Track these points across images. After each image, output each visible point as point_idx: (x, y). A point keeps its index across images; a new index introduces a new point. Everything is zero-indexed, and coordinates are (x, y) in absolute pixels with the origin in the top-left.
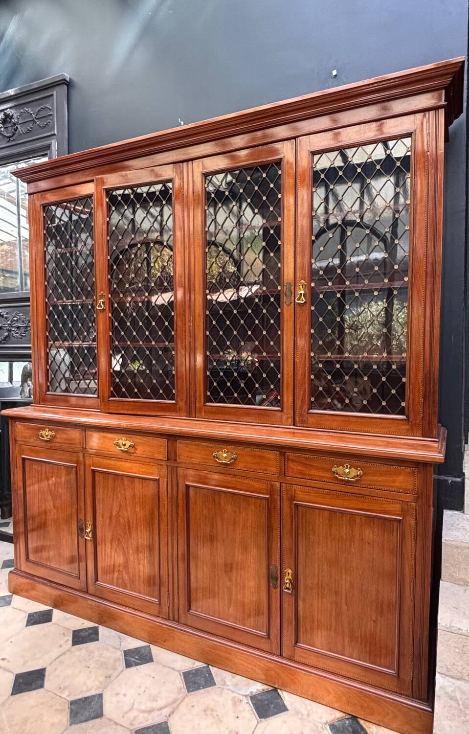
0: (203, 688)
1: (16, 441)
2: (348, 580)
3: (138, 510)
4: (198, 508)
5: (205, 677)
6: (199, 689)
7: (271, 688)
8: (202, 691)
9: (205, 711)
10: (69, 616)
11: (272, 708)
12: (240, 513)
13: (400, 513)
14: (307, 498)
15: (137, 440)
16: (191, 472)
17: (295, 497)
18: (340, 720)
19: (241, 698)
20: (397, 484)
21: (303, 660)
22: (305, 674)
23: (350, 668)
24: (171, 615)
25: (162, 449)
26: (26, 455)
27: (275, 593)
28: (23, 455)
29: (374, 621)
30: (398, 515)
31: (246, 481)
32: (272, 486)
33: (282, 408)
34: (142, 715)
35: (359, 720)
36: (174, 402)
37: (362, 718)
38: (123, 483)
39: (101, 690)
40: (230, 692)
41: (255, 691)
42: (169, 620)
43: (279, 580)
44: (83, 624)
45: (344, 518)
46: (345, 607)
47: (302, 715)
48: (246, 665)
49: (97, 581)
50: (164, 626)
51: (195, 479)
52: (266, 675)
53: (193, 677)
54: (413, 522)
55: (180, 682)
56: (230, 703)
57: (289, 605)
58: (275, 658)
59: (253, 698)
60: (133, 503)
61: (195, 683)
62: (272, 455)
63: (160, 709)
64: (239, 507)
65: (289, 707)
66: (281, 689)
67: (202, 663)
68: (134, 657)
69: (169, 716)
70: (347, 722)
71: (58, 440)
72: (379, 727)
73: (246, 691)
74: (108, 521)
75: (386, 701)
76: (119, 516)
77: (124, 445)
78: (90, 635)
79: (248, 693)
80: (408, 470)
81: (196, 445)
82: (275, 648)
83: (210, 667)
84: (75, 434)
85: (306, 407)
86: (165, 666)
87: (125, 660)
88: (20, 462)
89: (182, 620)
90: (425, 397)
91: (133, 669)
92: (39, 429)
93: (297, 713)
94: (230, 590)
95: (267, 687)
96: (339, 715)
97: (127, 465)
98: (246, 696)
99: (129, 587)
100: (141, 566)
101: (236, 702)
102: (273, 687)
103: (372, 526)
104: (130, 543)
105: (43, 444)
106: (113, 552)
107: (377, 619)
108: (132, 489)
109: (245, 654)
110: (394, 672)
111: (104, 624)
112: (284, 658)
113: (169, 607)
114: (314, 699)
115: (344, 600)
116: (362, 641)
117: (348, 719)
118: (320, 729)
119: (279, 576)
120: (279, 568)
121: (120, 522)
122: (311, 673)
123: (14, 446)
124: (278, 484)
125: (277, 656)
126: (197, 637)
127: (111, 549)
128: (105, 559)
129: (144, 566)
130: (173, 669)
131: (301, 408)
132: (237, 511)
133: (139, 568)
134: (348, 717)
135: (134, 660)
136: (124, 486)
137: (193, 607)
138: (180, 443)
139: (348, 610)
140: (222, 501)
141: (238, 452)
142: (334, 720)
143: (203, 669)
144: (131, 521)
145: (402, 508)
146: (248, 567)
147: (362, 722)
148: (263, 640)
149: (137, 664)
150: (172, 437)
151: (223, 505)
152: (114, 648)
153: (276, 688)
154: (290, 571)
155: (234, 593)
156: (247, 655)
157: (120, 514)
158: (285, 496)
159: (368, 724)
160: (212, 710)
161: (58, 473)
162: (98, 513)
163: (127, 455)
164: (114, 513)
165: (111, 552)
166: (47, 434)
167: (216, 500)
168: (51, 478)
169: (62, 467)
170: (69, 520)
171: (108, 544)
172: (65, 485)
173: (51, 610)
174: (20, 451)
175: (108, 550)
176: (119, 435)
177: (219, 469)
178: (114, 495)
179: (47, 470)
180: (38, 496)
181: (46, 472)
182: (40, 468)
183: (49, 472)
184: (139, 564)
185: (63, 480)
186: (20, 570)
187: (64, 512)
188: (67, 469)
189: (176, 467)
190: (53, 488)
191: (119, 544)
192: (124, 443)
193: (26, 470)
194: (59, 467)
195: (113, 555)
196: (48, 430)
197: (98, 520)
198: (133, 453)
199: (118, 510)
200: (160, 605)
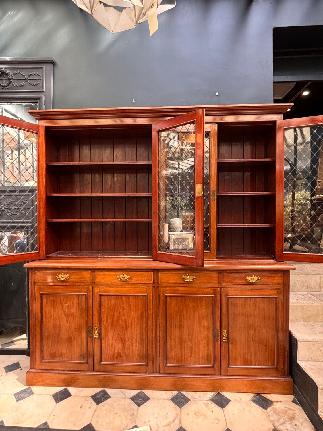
0: (186, 404)
1: (35, 283)
2: (253, 329)
3: (133, 314)
4: (172, 307)
5: (183, 398)
6: (184, 405)
7: (216, 393)
8: (186, 405)
9: (196, 414)
10: (80, 389)
11: (224, 402)
12: (197, 306)
13: (276, 294)
14: (234, 293)
15: (133, 274)
16: (168, 288)
17: (228, 294)
18: (254, 397)
19: (207, 402)
20: (275, 281)
21: (233, 374)
22: (235, 380)
23: (255, 371)
24: (154, 370)
25: (150, 278)
26: (45, 292)
27: (218, 344)
28: (41, 292)
29: (265, 346)
30: (276, 295)
31: (201, 289)
32: (216, 290)
33: (211, 251)
34: (166, 428)
35: (261, 394)
37: (263, 393)
38: (122, 300)
39: (134, 423)
40: (200, 401)
41: (210, 397)
42: (153, 373)
43: (219, 336)
44: (94, 391)
45: (251, 300)
46: (252, 342)
47: (238, 401)
48: (202, 384)
49: (101, 362)
50: (151, 377)
51: (172, 292)
52: (213, 387)
53: (177, 400)
54: (282, 297)
55: (172, 405)
56: (204, 406)
57: (225, 348)
58: (218, 377)
59: (212, 400)
60: (129, 311)
61: (180, 403)
62: (215, 275)
63: (173, 422)
64: (197, 304)
65: (230, 399)
66: (221, 392)
67: (176, 392)
68: (138, 400)
69: (180, 423)
70: (257, 397)
71: (71, 280)
72: (270, 395)
73: (207, 398)
74: (110, 324)
75: (272, 381)
76: (119, 320)
77: (124, 278)
78: (103, 396)
79: (208, 399)
80: (280, 274)
81: (171, 273)
82: (217, 372)
83: (181, 392)
84: (87, 275)
86: (158, 399)
87: (135, 402)
88: (38, 296)
89: (162, 371)
91: (143, 406)
92: (56, 274)
93: (236, 400)
94: (191, 348)
95: (214, 393)
96: (252, 395)
97: (126, 289)
98: (208, 400)
99: (125, 360)
100: (134, 347)
101: (207, 405)
102: (217, 392)
103: (264, 302)
104: (126, 334)
105: (60, 283)
106: (114, 342)
107: (266, 345)
108: (128, 303)
109: (201, 379)
110: (275, 367)
111: (108, 387)
112: (222, 375)
113: (153, 366)
114: (239, 392)
115: (251, 339)
116: (260, 356)
117: (256, 395)
118: (250, 404)
119: (219, 334)
120: (219, 331)
121: (119, 323)
122: (237, 379)
123: (33, 286)
124: (219, 289)
125: (218, 375)
126: (173, 378)
127: (113, 340)
128: (108, 347)
129: (136, 346)
130: (164, 399)
132: (196, 305)
133: (133, 348)
134: (256, 394)
135: (139, 401)
136: (123, 302)
137: (169, 362)
138: (161, 273)
139: (253, 343)
140: (187, 301)
141: (196, 275)
142: (252, 398)
143: (178, 394)
144: (127, 321)
145: (277, 292)
146: (202, 333)
147: (262, 395)
148: (211, 369)
149: (143, 403)
150: (156, 270)
151: (187, 303)
152: (123, 398)
153: (218, 392)
154: (225, 331)
155: (193, 348)
156: (203, 379)
157: (120, 318)
158: (223, 294)
159: (265, 395)
160: (199, 413)
161: (71, 300)
162: (103, 321)
163: (125, 283)
164: (115, 319)
165: (112, 342)
166: (63, 276)
167: (183, 302)
168: (65, 304)
169: (75, 296)
170: (79, 329)
171: (110, 337)
172: (76, 307)
173: (66, 389)
174: (38, 289)
175: (110, 342)
176: (120, 272)
177: (186, 285)
178: (115, 308)
179: (62, 299)
180: (54, 317)
181: (61, 301)
182: (55, 299)
183: (64, 300)
184: (133, 345)
185: (75, 304)
186: (36, 369)
187: (76, 324)
188: (79, 297)
189: (158, 287)
190: (67, 310)
191: (118, 336)
192: (123, 277)
193: (44, 301)
194: (72, 296)
195: (114, 344)
196: (63, 274)
197: (103, 325)
198: (130, 282)
199: (118, 316)
200: (147, 366)
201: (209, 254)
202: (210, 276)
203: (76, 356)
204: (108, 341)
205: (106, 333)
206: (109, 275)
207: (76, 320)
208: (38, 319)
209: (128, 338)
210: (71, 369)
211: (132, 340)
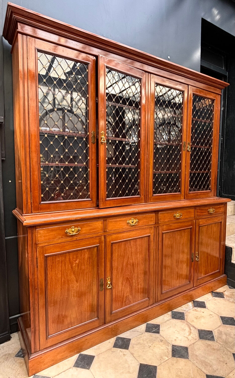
1: (36, 244)
3: (139, 256)
4: (166, 242)
5: (178, 314)
6: (184, 317)
8: (186, 317)
11: (202, 304)
12: (182, 237)
14: (202, 223)
15: (140, 218)
16: (165, 226)
17: (200, 224)
20: (221, 211)
21: (200, 283)
23: (210, 276)
24: (154, 301)
25: (153, 219)
26: (49, 253)
27: (193, 264)
28: (45, 254)
32: (193, 222)
33: (181, 193)
34: (192, 335)
36: (139, 196)
38: (130, 244)
40: (190, 310)
42: (154, 304)
43: (194, 258)
44: (110, 342)
45: (210, 226)
49: (112, 311)
50: (153, 308)
51: (167, 229)
54: (223, 221)
57: (196, 265)
59: (195, 306)
60: (136, 254)
61: (180, 317)
62: (192, 210)
64: (182, 235)
65: (204, 301)
66: (195, 300)
67: (170, 312)
68: (153, 329)
72: (217, 289)
74: (120, 271)
76: (128, 264)
78: (123, 341)
80: (223, 206)
81: (167, 213)
82: (192, 285)
84: (99, 224)
85: (188, 191)
86: (165, 322)
87: (152, 332)
88: (41, 260)
89: (159, 300)
90: (214, 184)
92: (65, 228)
93: (207, 300)
94: (177, 273)
96: (210, 294)
97: (134, 233)
98: (193, 307)
99: (132, 302)
101: (196, 311)
103: (216, 226)
104: (133, 276)
105: (70, 239)
106: (123, 287)
108: (135, 246)
110: (219, 270)
111: (120, 333)
112: (194, 287)
113: (153, 298)
116: (212, 266)
117: (212, 293)
119: (194, 256)
120: (194, 253)
121: (128, 268)
123: (34, 249)
124: (195, 221)
128: (118, 295)
129: (141, 285)
130: (168, 320)
131: (187, 192)
133: (138, 287)
135: (155, 330)
136: (131, 246)
138: (160, 214)
141: (182, 212)
143: (173, 313)
144: (134, 264)
146: (184, 258)
148: (189, 285)
149: (159, 330)
150: (156, 212)
151: (176, 236)
152: (140, 335)
153: (193, 300)
154: (197, 252)
158: (197, 225)
159: (215, 291)
160: (197, 317)
161: (81, 256)
162: (114, 269)
163: (133, 228)
164: (125, 264)
165: (122, 288)
166: (73, 230)
167: (174, 236)
168: (75, 261)
169: (86, 250)
170: (90, 285)
171: (120, 284)
172: (87, 262)
173: (80, 355)
174: (42, 251)
175: (120, 288)
176: (129, 217)
177: (176, 221)
178: (124, 253)
179: (71, 258)
180: (61, 280)
181: (69, 259)
182: (63, 258)
183: (73, 258)
184: (138, 285)
185: (86, 259)
186: (40, 350)
187: (87, 281)
188: (90, 250)
189: (158, 226)
190: (77, 268)
191: (127, 281)
192: (132, 221)
193: (48, 265)
194: (83, 251)
195: (123, 289)
196: (74, 227)
197: (114, 273)
198: (138, 225)
199: (127, 261)
200: (149, 300)
201: (180, 195)
202: (190, 212)
203: (86, 317)
204: (118, 289)
205: (116, 281)
206: (120, 221)
207: (87, 277)
208: (41, 289)
209: (135, 280)
210: (82, 332)
211: (138, 280)
